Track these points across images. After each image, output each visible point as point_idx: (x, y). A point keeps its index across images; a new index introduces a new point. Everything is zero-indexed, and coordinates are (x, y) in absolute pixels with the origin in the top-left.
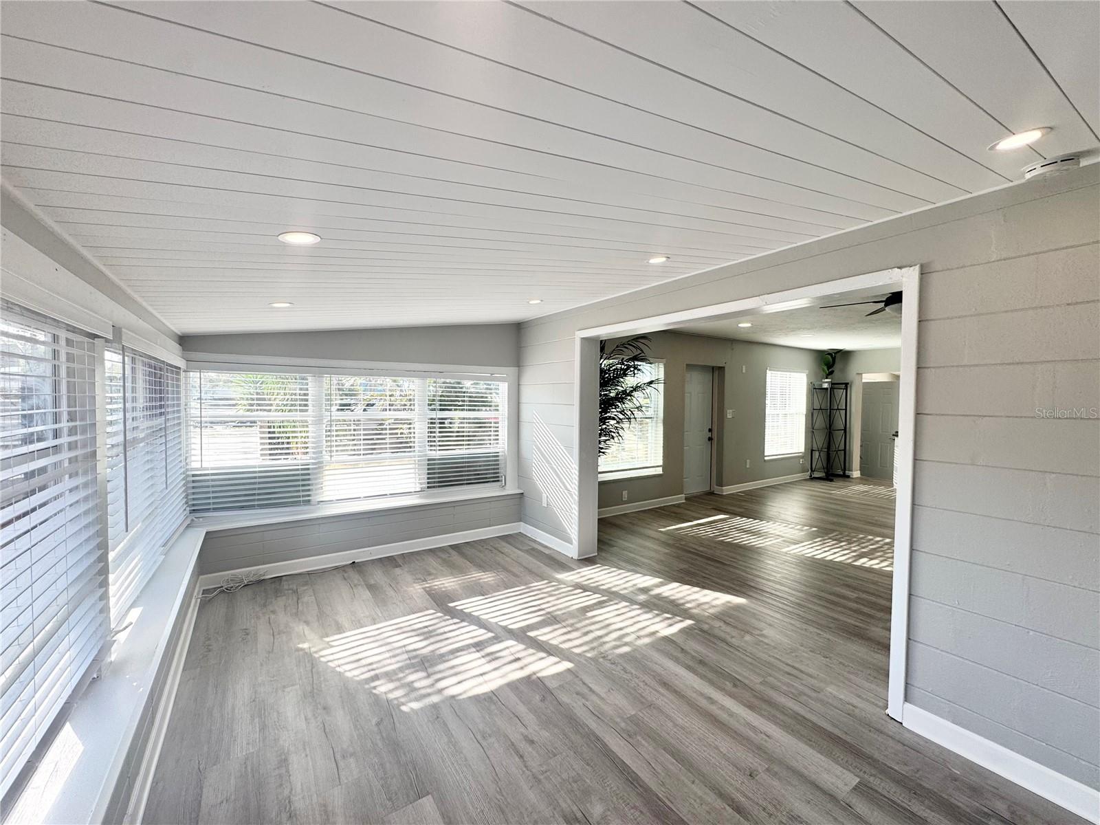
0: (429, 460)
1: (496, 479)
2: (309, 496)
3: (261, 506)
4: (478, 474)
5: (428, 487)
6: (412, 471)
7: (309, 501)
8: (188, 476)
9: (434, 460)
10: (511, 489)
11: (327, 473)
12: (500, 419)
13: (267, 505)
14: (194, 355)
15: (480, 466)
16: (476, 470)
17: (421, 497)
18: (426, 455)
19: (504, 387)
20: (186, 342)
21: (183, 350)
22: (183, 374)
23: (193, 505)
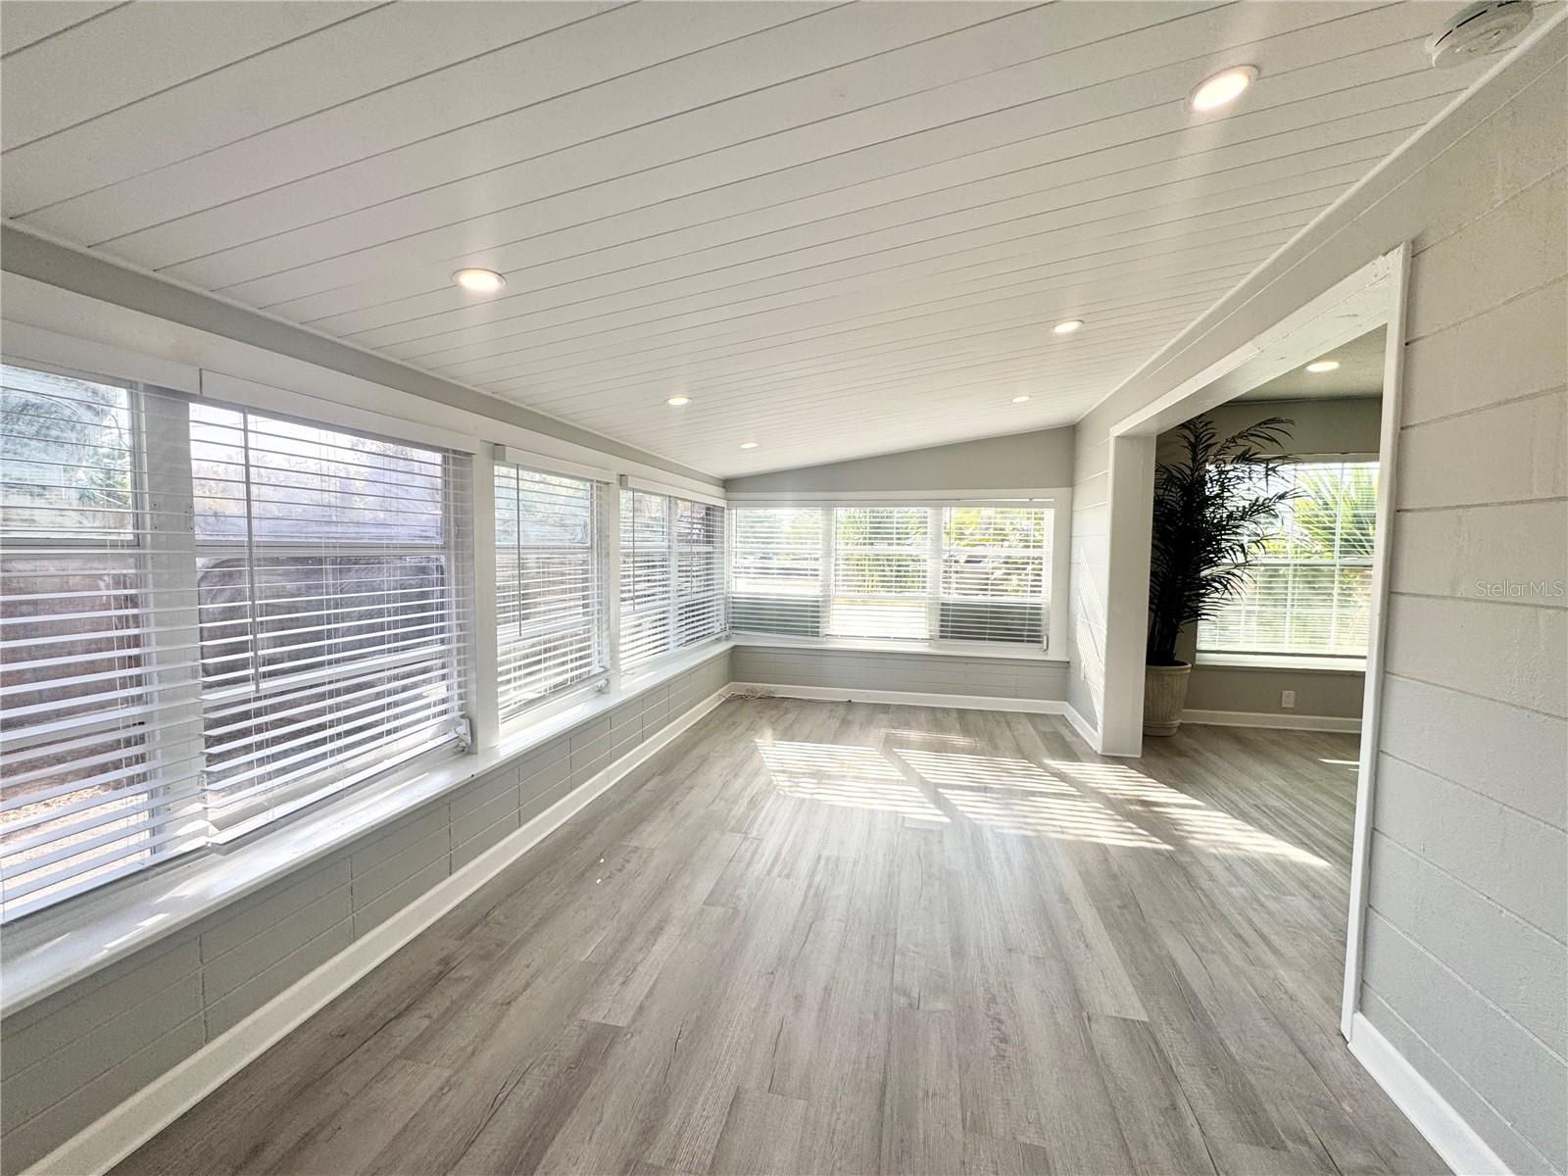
0: (943, 604)
1: (1034, 637)
2: (818, 627)
3: (778, 631)
4: (1010, 630)
5: (941, 637)
6: (923, 615)
7: (818, 632)
8: (729, 598)
9: (949, 605)
10: (1055, 654)
11: (835, 607)
12: (1044, 559)
13: (785, 631)
14: (734, 495)
15: (1012, 619)
16: (1006, 624)
17: (930, 646)
18: (938, 598)
19: (1049, 515)
20: (728, 484)
21: (727, 491)
22: (726, 511)
23: (733, 622)
